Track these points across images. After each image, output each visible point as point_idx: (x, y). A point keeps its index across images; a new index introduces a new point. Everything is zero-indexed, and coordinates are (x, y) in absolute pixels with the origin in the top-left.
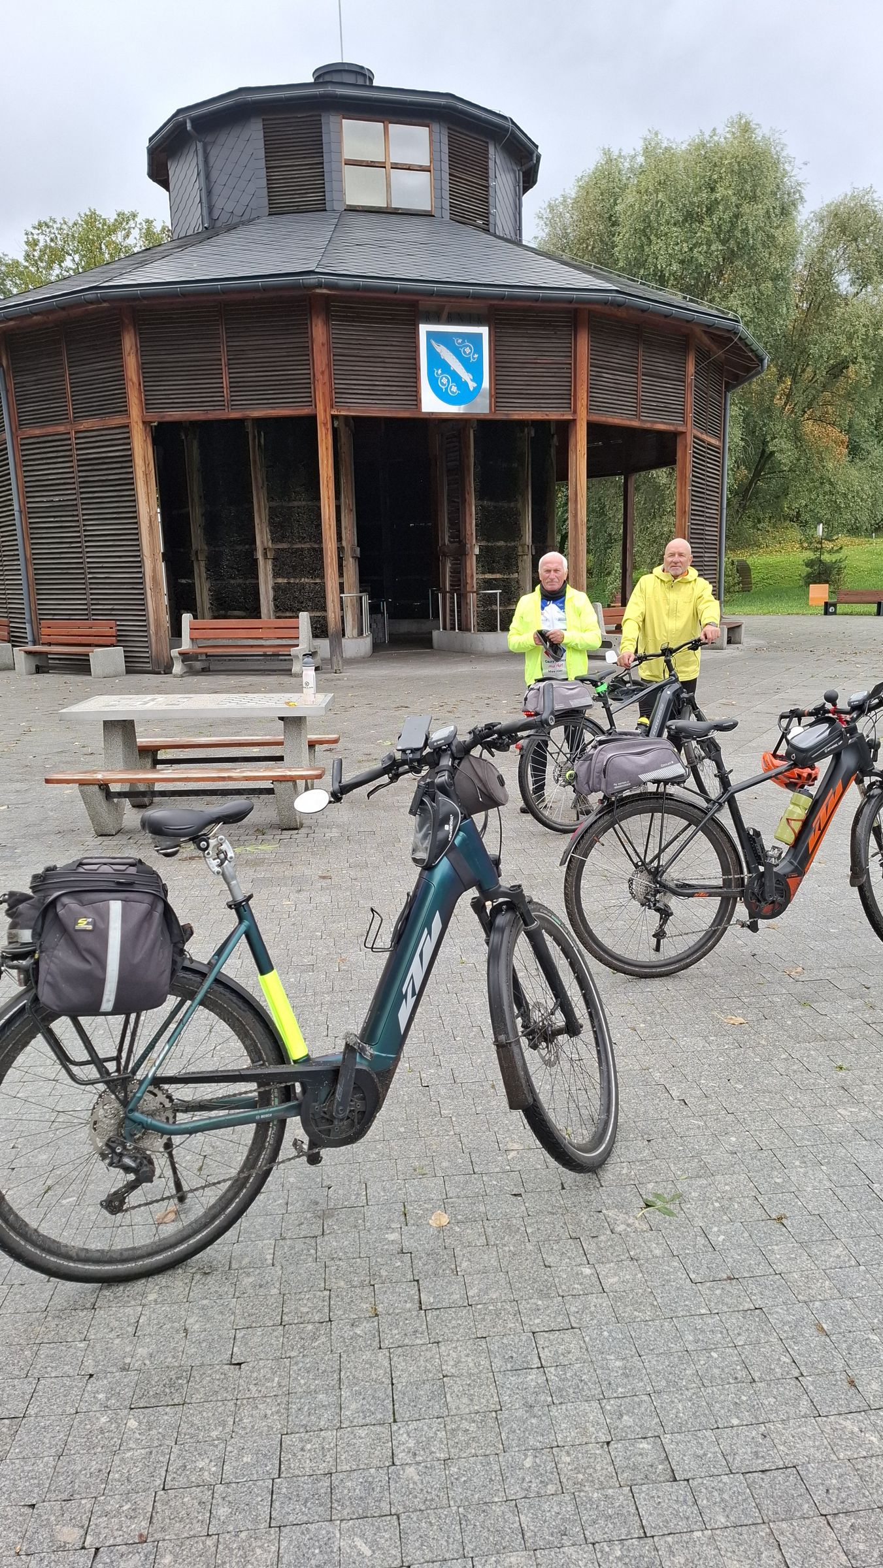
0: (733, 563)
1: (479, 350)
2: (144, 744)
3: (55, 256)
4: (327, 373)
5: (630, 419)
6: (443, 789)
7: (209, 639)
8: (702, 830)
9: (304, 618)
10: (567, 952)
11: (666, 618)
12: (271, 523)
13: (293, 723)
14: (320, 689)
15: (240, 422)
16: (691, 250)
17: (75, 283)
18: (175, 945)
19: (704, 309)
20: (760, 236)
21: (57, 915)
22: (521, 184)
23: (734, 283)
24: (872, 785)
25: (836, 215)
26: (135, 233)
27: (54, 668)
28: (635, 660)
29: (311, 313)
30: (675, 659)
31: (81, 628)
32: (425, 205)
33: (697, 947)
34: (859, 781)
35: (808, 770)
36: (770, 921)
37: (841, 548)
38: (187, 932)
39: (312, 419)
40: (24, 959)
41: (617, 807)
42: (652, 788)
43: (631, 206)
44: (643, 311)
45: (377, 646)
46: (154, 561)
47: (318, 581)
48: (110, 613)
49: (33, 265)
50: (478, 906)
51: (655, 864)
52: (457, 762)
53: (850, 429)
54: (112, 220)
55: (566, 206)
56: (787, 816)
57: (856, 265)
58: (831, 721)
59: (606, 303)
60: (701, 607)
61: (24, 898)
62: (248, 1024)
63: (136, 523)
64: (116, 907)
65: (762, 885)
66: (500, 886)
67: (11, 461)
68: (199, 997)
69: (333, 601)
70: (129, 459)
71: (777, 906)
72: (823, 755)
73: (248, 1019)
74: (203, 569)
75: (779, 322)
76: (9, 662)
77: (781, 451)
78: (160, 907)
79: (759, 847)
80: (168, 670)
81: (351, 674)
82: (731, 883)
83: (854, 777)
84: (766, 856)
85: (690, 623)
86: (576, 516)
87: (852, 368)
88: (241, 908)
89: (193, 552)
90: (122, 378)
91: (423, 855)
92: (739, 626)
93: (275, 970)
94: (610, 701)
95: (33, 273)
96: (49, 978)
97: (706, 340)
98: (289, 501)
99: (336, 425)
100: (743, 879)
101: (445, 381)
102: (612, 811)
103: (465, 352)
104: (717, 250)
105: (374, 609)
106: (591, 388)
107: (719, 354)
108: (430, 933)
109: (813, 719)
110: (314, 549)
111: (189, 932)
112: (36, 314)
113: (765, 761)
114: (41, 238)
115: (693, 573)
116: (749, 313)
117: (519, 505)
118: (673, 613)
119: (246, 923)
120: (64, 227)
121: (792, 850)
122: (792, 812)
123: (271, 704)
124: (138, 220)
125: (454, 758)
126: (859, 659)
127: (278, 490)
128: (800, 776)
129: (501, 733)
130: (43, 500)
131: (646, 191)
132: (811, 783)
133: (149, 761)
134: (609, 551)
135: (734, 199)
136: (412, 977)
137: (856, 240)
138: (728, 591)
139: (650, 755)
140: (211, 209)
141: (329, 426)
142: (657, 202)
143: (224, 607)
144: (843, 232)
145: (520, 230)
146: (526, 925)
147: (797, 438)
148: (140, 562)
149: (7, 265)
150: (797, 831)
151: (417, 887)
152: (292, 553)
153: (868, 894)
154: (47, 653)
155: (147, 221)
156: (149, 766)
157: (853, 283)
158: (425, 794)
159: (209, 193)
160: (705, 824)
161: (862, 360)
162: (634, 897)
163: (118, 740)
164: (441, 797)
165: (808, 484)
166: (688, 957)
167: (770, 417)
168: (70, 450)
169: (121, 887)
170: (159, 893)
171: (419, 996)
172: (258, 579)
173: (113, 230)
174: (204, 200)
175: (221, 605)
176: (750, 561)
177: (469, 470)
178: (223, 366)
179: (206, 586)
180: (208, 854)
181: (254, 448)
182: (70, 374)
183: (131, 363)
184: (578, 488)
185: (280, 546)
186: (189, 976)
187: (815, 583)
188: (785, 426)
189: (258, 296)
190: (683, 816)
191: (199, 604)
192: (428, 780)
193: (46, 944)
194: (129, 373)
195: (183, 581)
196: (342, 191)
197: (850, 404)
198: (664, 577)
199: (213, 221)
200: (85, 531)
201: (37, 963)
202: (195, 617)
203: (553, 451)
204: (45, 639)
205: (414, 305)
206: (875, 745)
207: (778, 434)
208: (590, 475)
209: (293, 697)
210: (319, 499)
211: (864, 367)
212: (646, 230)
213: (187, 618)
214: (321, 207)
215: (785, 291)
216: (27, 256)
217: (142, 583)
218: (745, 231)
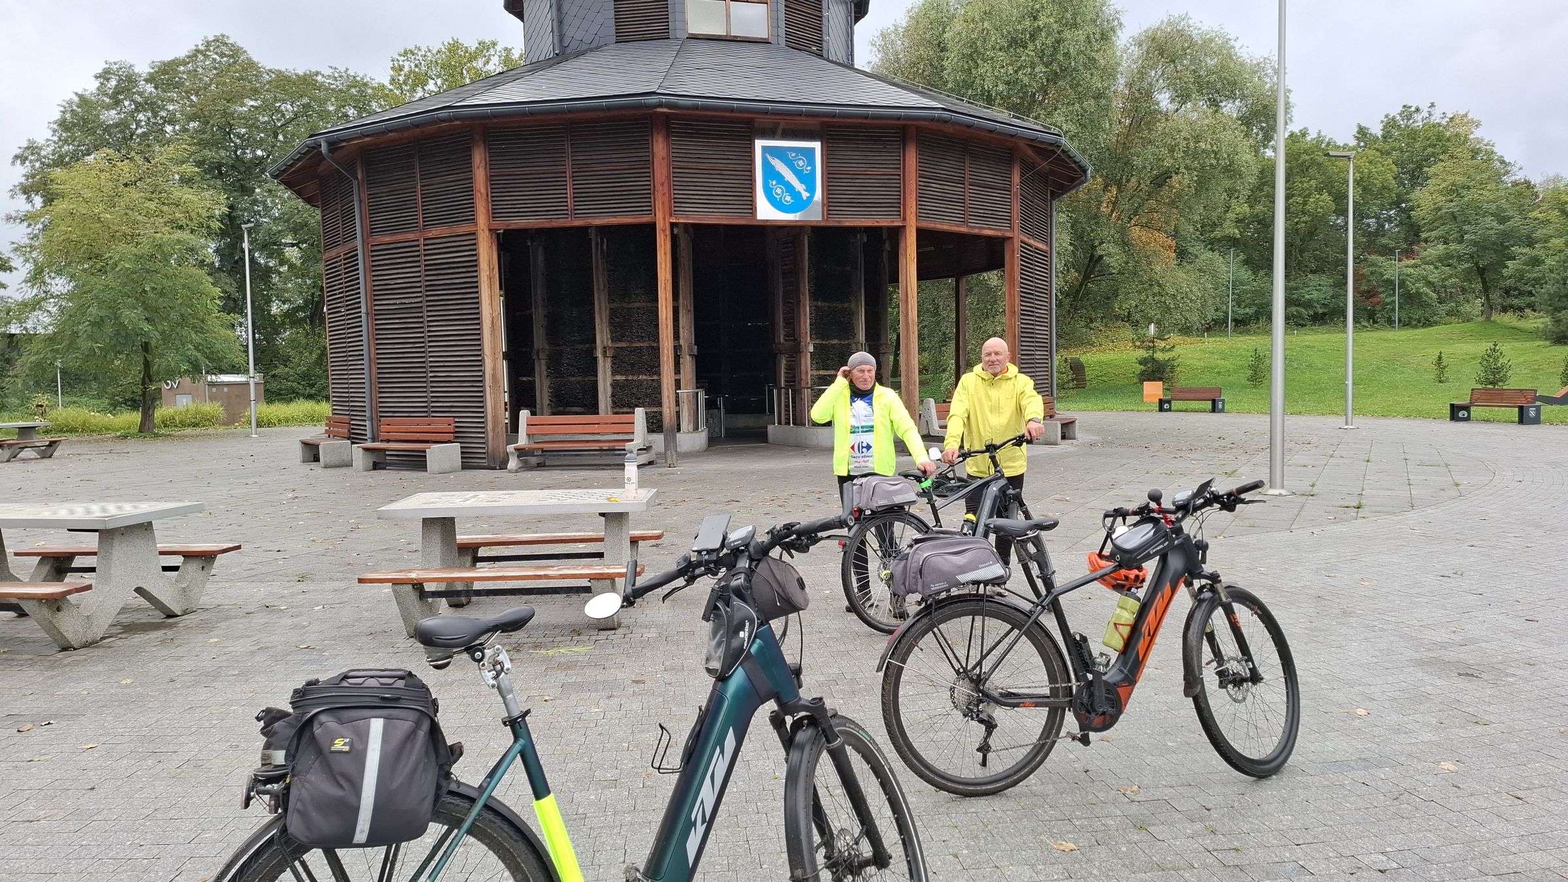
0: (1066, 361)
1: (812, 162)
2: (465, 541)
3: (420, 80)
4: (666, 184)
5: (957, 226)
6: (738, 592)
7: (547, 434)
8: (1026, 634)
9: (640, 413)
10: (878, 770)
11: (989, 414)
12: (612, 323)
13: (614, 518)
14: (642, 484)
15: (584, 229)
16: (1016, 72)
17: (431, 103)
18: (441, 767)
19: (1030, 125)
20: (1082, 58)
21: (313, 733)
22: (853, 14)
23: (1058, 102)
24: (1202, 588)
25: (1153, 39)
26: (495, 60)
27: (390, 464)
28: (959, 457)
29: (652, 129)
30: (1000, 455)
31: (421, 425)
32: (763, 34)
33: (1024, 762)
34: (1189, 584)
35: (1136, 572)
36: (1104, 733)
37: (1173, 347)
38: (456, 752)
39: (652, 227)
40: (277, 782)
41: (936, 610)
42: (971, 589)
43: (959, 34)
44: (969, 126)
45: (713, 441)
46: (495, 360)
47: (655, 377)
48: (448, 410)
49: (397, 89)
50: (777, 721)
51: (977, 671)
52: (754, 563)
53: (1176, 234)
54: (474, 48)
55: (897, 35)
56: (1114, 620)
57: (1175, 84)
58: (1155, 521)
59: (932, 119)
60: (1023, 403)
61: (283, 715)
62: (519, 856)
63: (479, 324)
64: (377, 726)
65: (1091, 695)
66: (800, 699)
67: (361, 266)
68: (466, 826)
69: (668, 397)
70: (474, 264)
71: (1108, 717)
72: (1149, 557)
73: (520, 850)
74: (544, 368)
75: (1102, 136)
76: (346, 458)
77: (1109, 255)
78: (426, 725)
79: (1086, 654)
80: (503, 465)
81: (685, 468)
82: (1058, 692)
83: (1183, 579)
84: (1094, 664)
85: (1014, 419)
86: (907, 316)
87: (1175, 178)
88: (517, 724)
89: (535, 352)
90: (470, 189)
91: (716, 665)
92: (1073, 422)
93: (552, 795)
94: (935, 498)
95: (396, 96)
96: (299, 806)
97: (1029, 152)
98: (629, 303)
99: (675, 232)
100: (1071, 688)
101: (779, 191)
102: (930, 613)
103: (798, 165)
104: (1041, 72)
105: (710, 405)
106: (920, 197)
107: (1044, 165)
108: (722, 752)
109: (1138, 518)
110: (652, 347)
111: (458, 752)
112: (391, 131)
113: (1091, 562)
114: (406, 64)
115: (1013, 369)
116: (1073, 128)
117: (853, 306)
118: (997, 409)
119: (521, 741)
120: (429, 54)
121: (1122, 657)
122: (1119, 616)
123: (593, 501)
124: (498, 48)
125: (751, 560)
126: (1193, 455)
127: (620, 292)
128: (1127, 578)
129: (800, 534)
130: (391, 302)
131: (973, 20)
132: (1139, 585)
133: (468, 559)
134: (944, 348)
135: (1055, 26)
136: (702, 802)
137: (1173, 61)
138: (1061, 387)
139: (967, 555)
140: (561, 38)
141: (668, 232)
142: (983, 30)
143: (563, 403)
144: (1161, 54)
145: (852, 55)
146: (829, 742)
147: (1125, 244)
148: (480, 361)
149: (373, 88)
150: (1125, 636)
151: (710, 700)
152: (631, 352)
153: (1203, 705)
154: (385, 450)
155: (506, 49)
156: (468, 564)
157: (1172, 100)
158: (720, 598)
159: (561, 23)
160: (1028, 628)
161: (1184, 171)
162: (956, 707)
163: (436, 537)
164: (737, 602)
165: (1137, 286)
166: (1015, 773)
167: (1097, 223)
168: (419, 256)
169: (385, 703)
170: (427, 708)
171: (709, 824)
172: (596, 376)
173: (473, 57)
174: (555, 30)
175: (560, 401)
176: (1083, 359)
177: (804, 273)
178: (568, 178)
179: (546, 383)
180: (483, 665)
181: (597, 255)
182: (421, 186)
183: (480, 176)
184: (909, 289)
185: (620, 345)
186: (457, 801)
187: (1149, 380)
188: (1112, 232)
189: (602, 114)
190: (1005, 619)
191: (538, 401)
192: (723, 583)
193: (299, 767)
194: (478, 186)
195: (524, 379)
196: (685, 22)
197: (1175, 211)
198: (984, 375)
199: (564, 48)
200: (429, 331)
201: (288, 788)
202: (533, 413)
203: (885, 254)
204: (383, 435)
205: (749, 122)
206: (1203, 547)
207: (1106, 238)
208: (919, 278)
209: (615, 493)
210: (657, 301)
211: (1186, 176)
212: (973, 55)
213: (524, 414)
214: (664, 35)
215: (1107, 108)
216: (393, 81)
217: (481, 381)
218: (1067, 55)
